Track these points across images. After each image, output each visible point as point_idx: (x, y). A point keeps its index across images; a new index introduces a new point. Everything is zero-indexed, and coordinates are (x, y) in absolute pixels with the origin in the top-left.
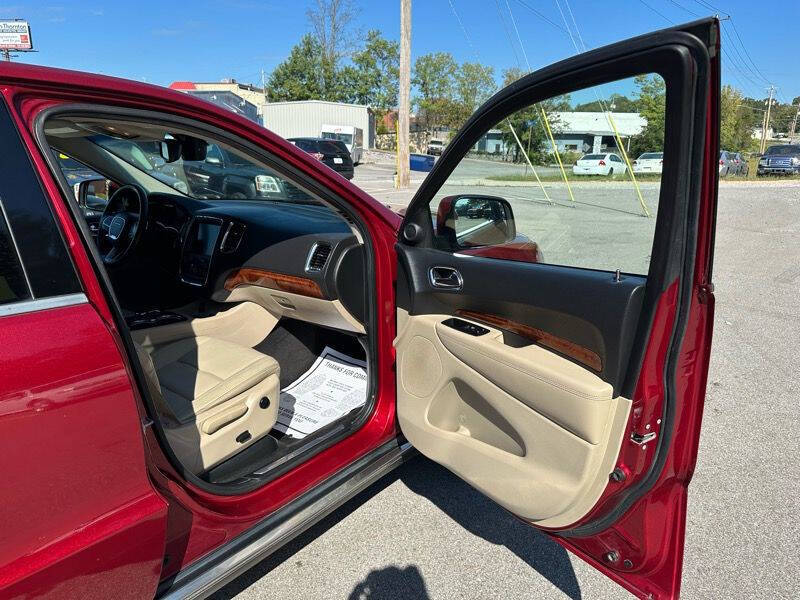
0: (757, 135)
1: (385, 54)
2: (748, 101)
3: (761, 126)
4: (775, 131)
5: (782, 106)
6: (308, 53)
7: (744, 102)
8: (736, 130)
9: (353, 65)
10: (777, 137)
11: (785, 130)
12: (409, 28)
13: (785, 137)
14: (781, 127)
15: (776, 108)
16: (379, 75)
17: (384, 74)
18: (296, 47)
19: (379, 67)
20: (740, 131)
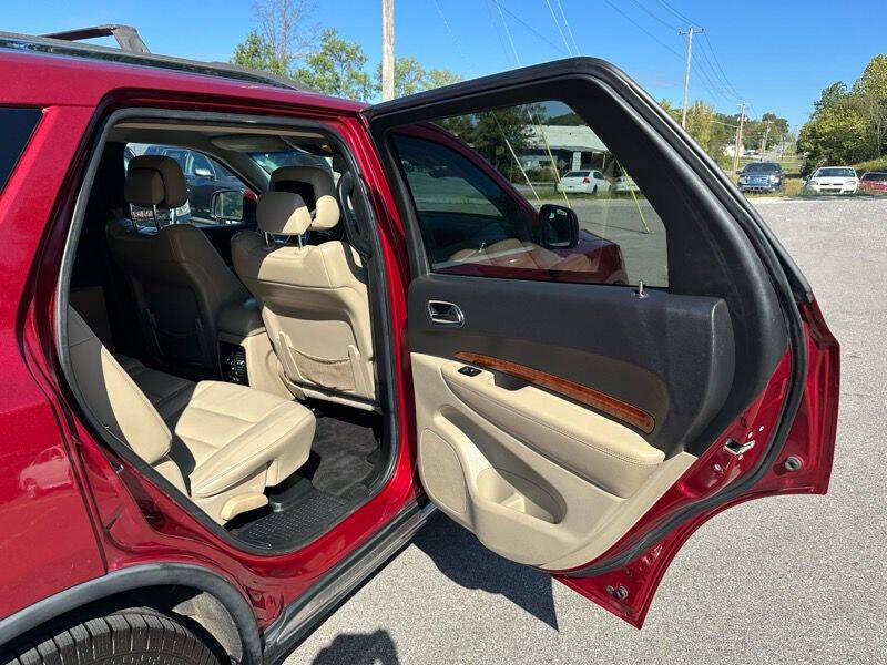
0: (730, 151)
1: (344, 57)
2: (720, 117)
3: (733, 143)
4: (746, 148)
5: (752, 123)
6: (256, 53)
7: (715, 117)
8: (709, 146)
9: (308, 68)
10: (749, 154)
11: (756, 147)
12: (392, 33)
13: (756, 154)
14: (752, 144)
15: (747, 125)
16: (338, 80)
17: (344, 79)
18: (241, 46)
19: (338, 70)
20: (713, 148)
